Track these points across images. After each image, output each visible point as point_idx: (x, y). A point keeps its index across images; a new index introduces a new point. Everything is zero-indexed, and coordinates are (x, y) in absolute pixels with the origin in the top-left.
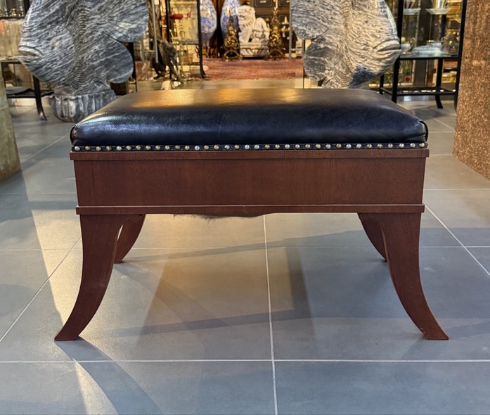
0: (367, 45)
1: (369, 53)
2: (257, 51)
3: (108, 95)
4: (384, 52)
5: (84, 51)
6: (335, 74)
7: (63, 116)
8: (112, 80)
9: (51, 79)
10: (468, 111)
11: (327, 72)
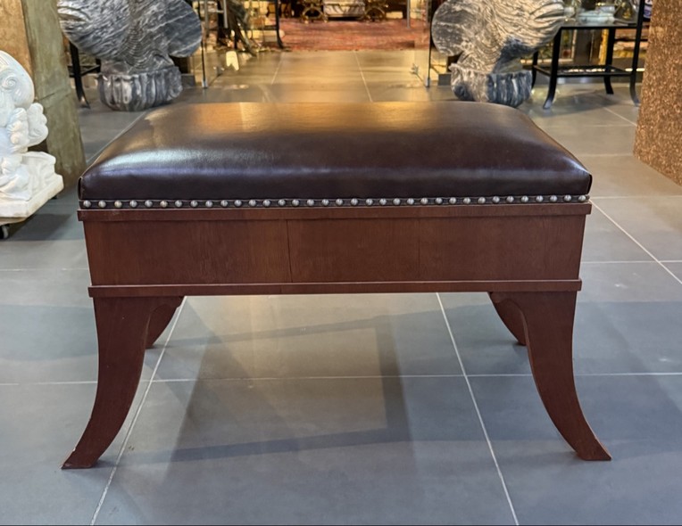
0: (521, 9)
1: (525, 20)
2: (348, 8)
3: (171, 74)
4: (545, 19)
5: (140, 13)
6: (476, 47)
7: (113, 102)
9: (100, 52)
11: (464, 44)
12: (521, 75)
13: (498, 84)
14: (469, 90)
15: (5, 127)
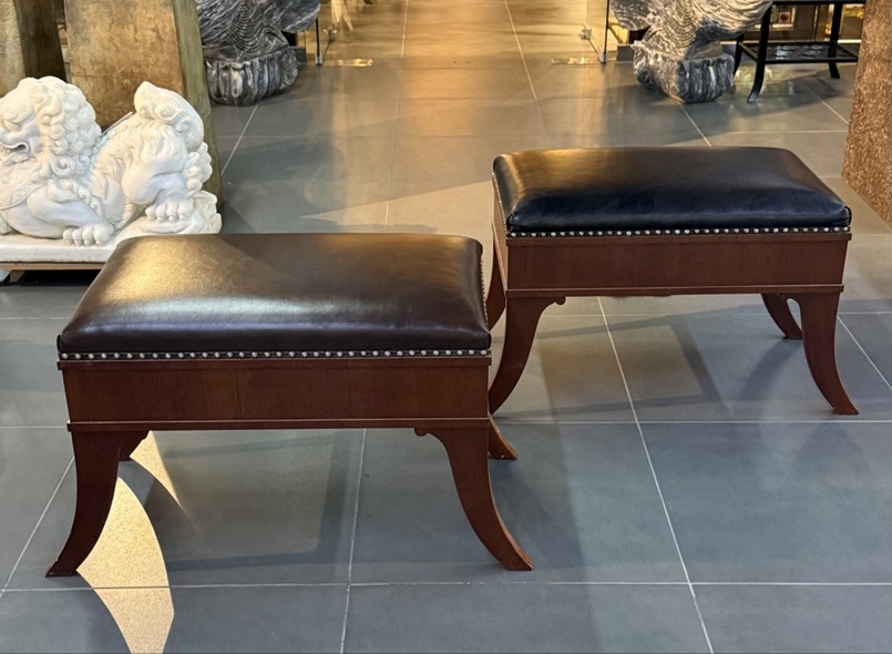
3: (285, 56)
6: (665, 23)
7: (219, 94)
8: (288, 28)
10: (865, 118)
11: (650, 16)
12: (720, 61)
13: (690, 73)
14: (655, 77)
15: (181, 172)
